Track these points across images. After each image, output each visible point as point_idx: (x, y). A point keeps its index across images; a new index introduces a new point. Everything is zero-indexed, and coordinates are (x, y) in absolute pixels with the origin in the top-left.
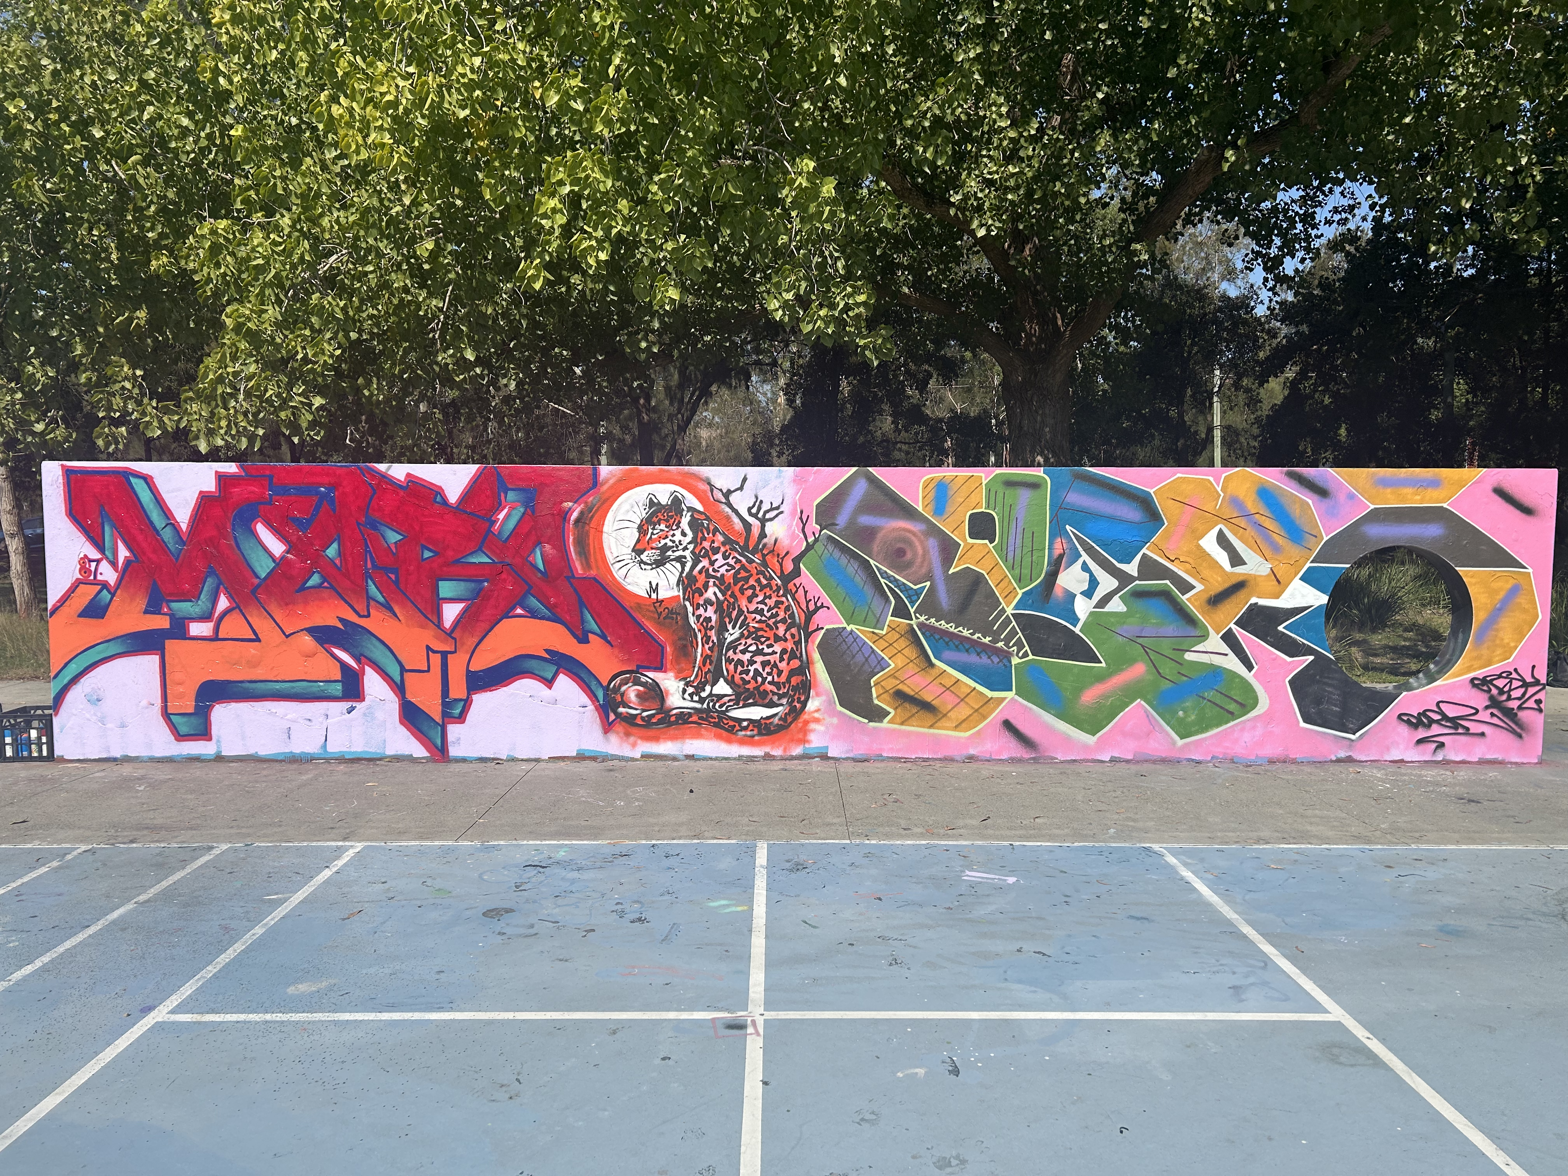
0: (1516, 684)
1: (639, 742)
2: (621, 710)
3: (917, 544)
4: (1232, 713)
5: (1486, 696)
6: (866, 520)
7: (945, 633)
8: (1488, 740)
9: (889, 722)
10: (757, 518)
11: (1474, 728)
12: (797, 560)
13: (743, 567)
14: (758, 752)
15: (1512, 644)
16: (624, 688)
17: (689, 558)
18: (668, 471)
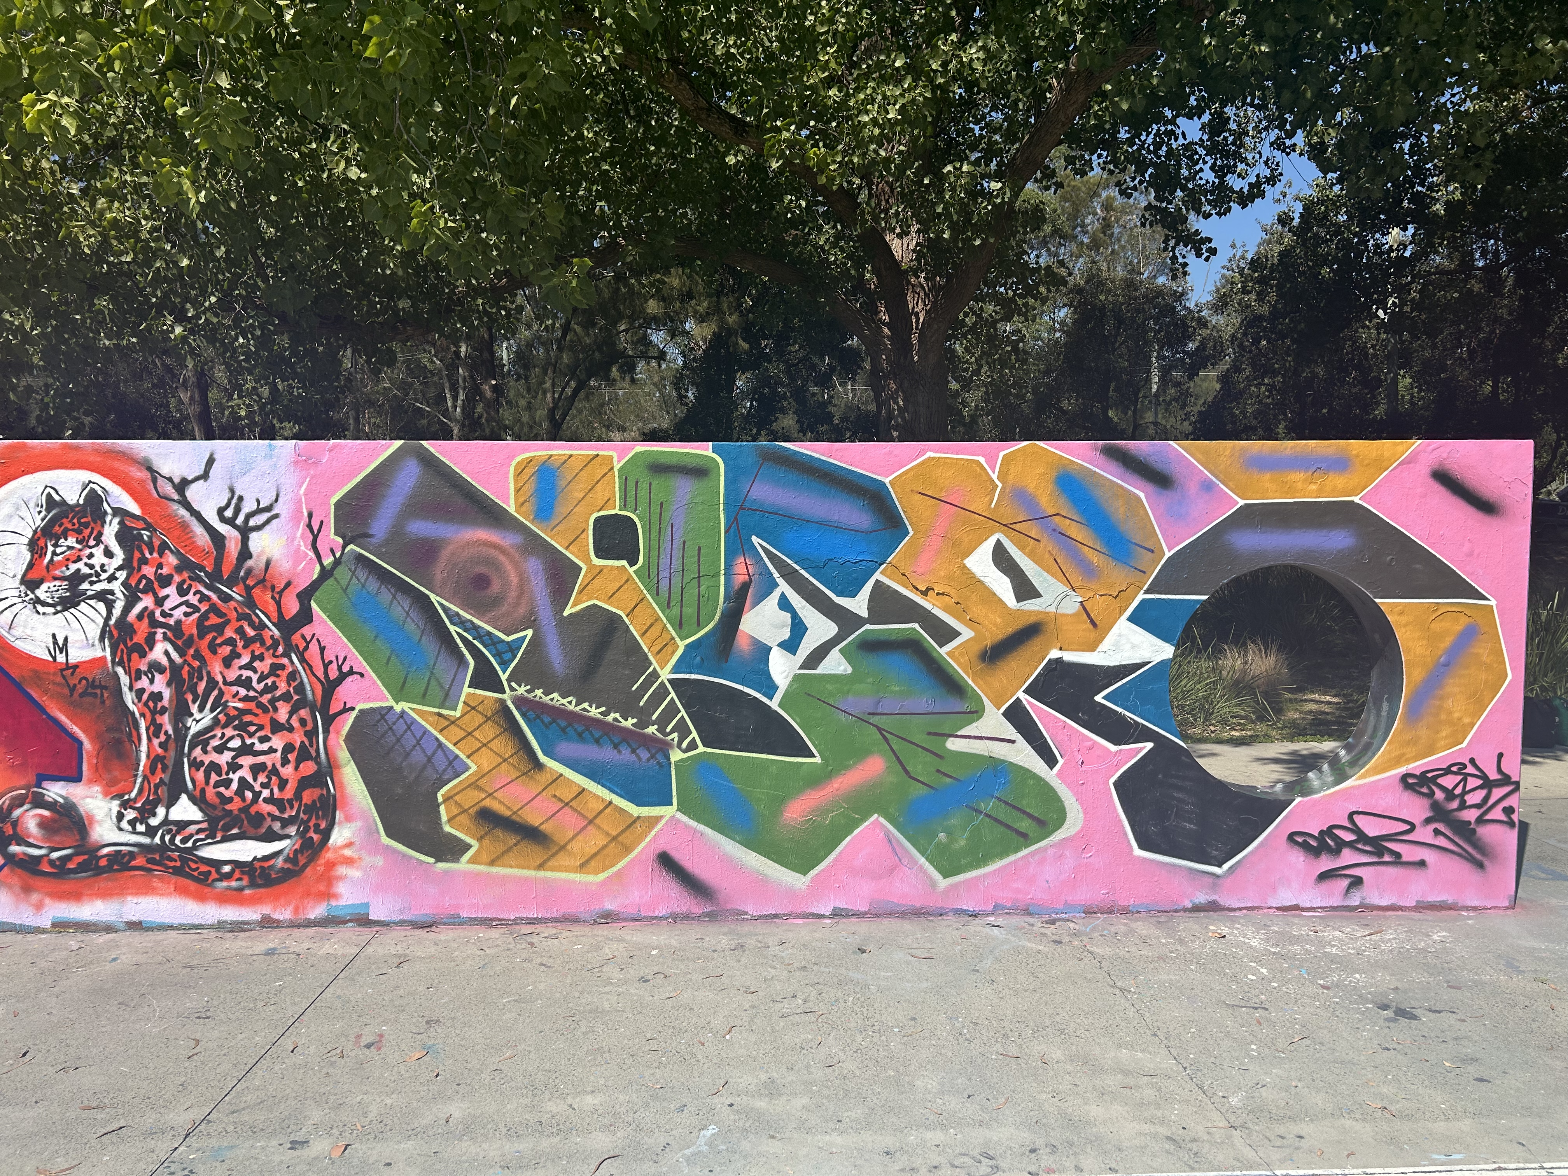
0: (1472, 783)
1: (47, 901)
2: (14, 849)
3: (509, 567)
4: (1024, 835)
5: (1426, 803)
6: (420, 528)
7: (560, 712)
8: (1430, 872)
9: (470, 861)
10: (235, 526)
11: (1408, 853)
12: (305, 596)
13: (213, 608)
14: (251, 914)
15: (1466, 720)
16: (17, 813)
17: (119, 595)
18: (77, 448)
